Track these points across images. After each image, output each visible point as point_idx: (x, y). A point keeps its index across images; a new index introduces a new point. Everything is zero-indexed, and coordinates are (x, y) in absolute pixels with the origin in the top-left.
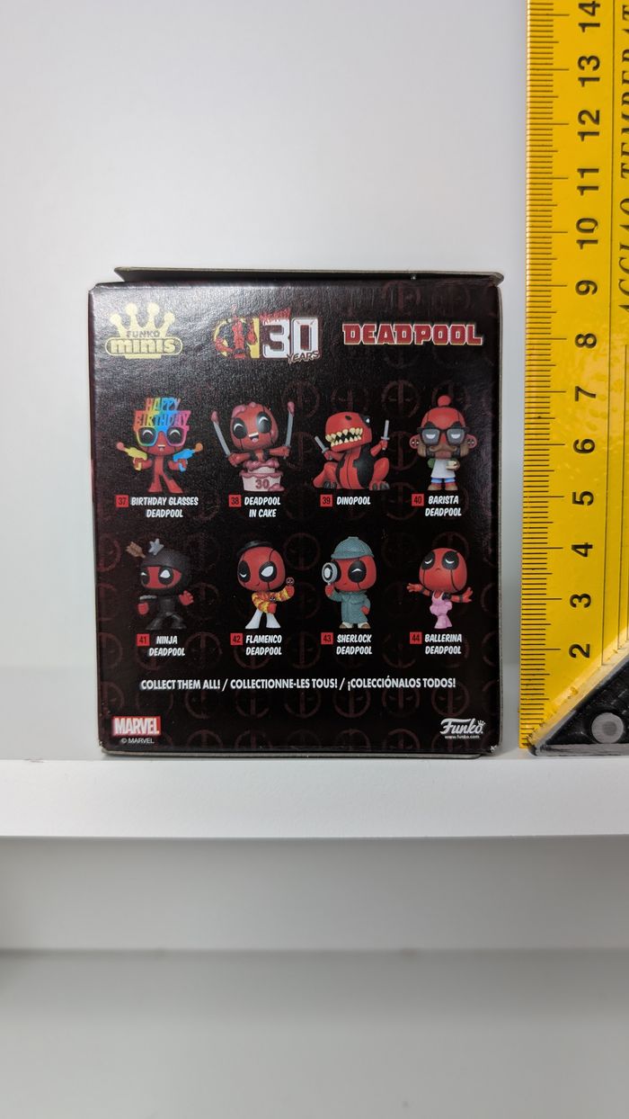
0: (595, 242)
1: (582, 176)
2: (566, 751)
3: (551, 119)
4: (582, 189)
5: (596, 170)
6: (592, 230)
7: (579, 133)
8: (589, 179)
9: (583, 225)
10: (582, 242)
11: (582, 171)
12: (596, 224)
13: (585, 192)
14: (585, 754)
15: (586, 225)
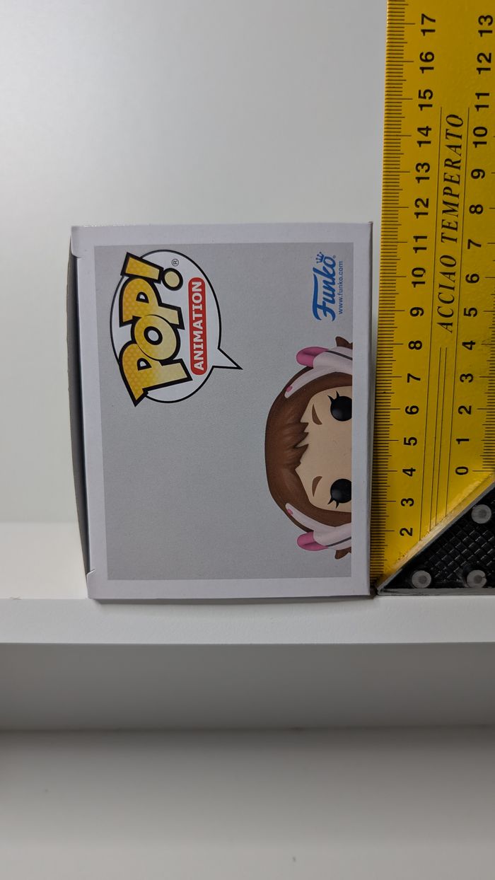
0: (424, 283)
1: (416, 241)
2: (396, 592)
3: (397, 205)
4: (416, 249)
5: (425, 237)
6: (421, 276)
7: (415, 213)
8: (421, 243)
9: (416, 272)
10: (415, 283)
11: (417, 238)
12: (425, 272)
13: (418, 251)
14: (407, 594)
15: (418, 272)
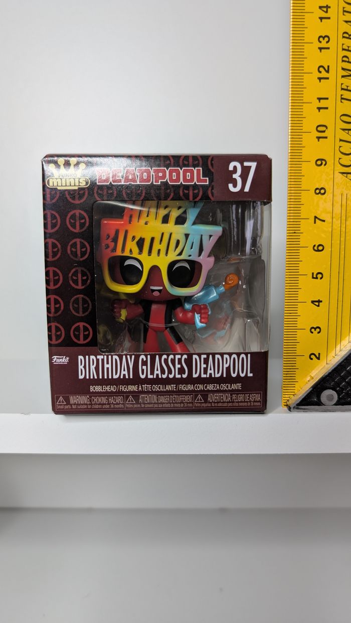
0: (326, 138)
1: (320, 102)
2: (307, 409)
3: (303, 70)
5: (327, 99)
6: (324, 131)
7: (318, 78)
8: (323, 103)
9: (319, 129)
11: (319, 99)
12: (327, 128)
13: (321, 110)
14: (317, 411)
15: (321, 128)
